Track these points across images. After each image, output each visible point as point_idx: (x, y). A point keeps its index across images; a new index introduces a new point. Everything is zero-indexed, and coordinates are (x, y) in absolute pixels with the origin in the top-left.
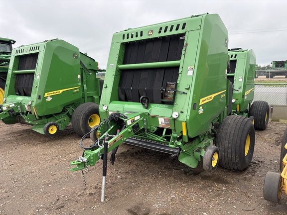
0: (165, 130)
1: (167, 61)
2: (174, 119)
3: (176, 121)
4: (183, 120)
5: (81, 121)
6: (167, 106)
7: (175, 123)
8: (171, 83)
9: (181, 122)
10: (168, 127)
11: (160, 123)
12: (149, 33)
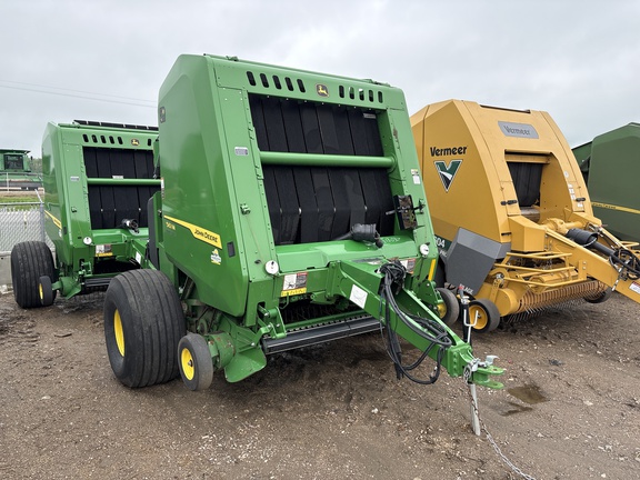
2: (424, 258)
3: (424, 261)
4: (433, 257)
6: (399, 238)
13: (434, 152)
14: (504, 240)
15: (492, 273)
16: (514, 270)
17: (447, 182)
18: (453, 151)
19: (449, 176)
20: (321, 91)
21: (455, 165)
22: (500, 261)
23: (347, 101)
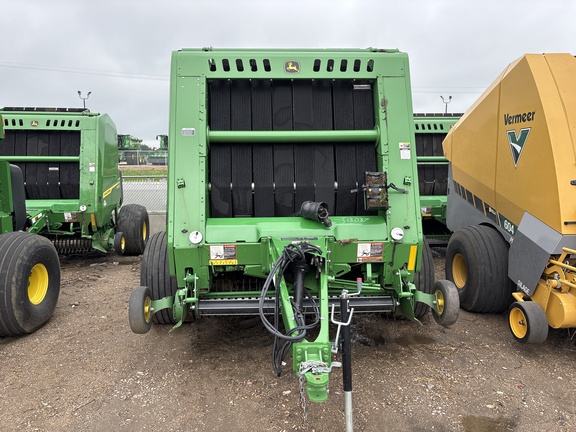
0: (369, 267)
1: (334, 129)
2: (396, 243)
3: (397, 246)
4: (411, 242)
5: (13, 289)
6: (367, 219)
7: (394, 250)
8: (371, 173)
9: (409, 246)
10: (377, 260)
11: (359, 255)
12: (287, 65)
13: (508, 120)
14: (566, 230)
15: (549, 271)
16: (572, 271)
17: (517, 155)
18: (521, 118)
19: (518, 148)
20: (291, 68)
21: (524, 134)
22: (556, 256)
23: (323, 74)
